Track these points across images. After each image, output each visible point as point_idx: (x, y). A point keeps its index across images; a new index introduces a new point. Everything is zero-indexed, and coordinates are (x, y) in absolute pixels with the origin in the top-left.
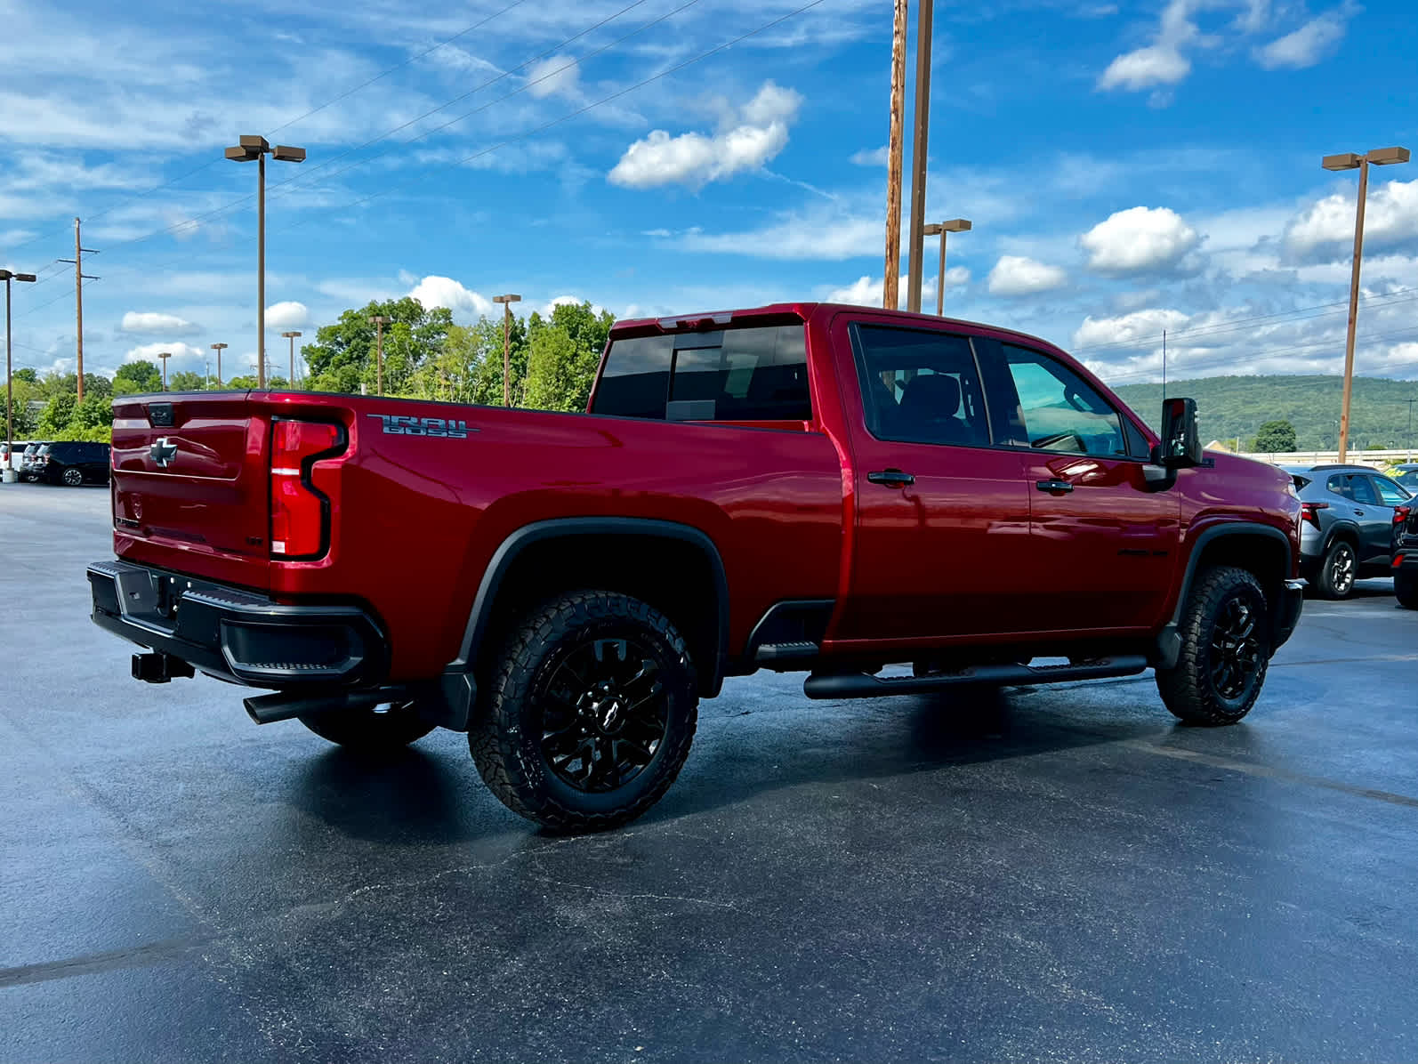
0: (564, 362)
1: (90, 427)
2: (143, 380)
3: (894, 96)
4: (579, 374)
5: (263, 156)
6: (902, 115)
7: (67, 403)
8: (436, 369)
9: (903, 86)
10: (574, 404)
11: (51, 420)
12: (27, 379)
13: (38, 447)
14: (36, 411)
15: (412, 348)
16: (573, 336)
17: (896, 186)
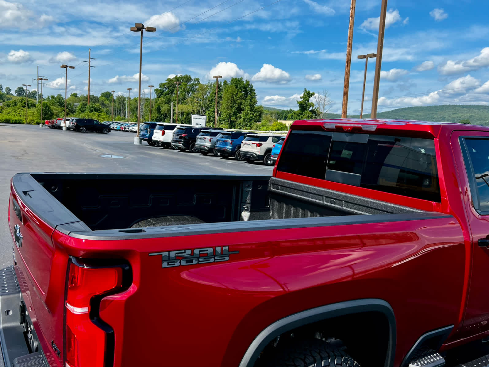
0: (233, 96)
1: (91, 112)
2: (108, 97)
3: (351, 11)
4: (238, 100)
5: (142, 30)
6: (354, 18)
7: (85, 104)
8: (194, 97)
9: (355, 8)
10: (236, 109)
11: (80, 110)
12: (75, 96)
13: (73, 120)
14: (76, 107)
15: (187, 90)
16: (237, 88)
17: (351, 42)
